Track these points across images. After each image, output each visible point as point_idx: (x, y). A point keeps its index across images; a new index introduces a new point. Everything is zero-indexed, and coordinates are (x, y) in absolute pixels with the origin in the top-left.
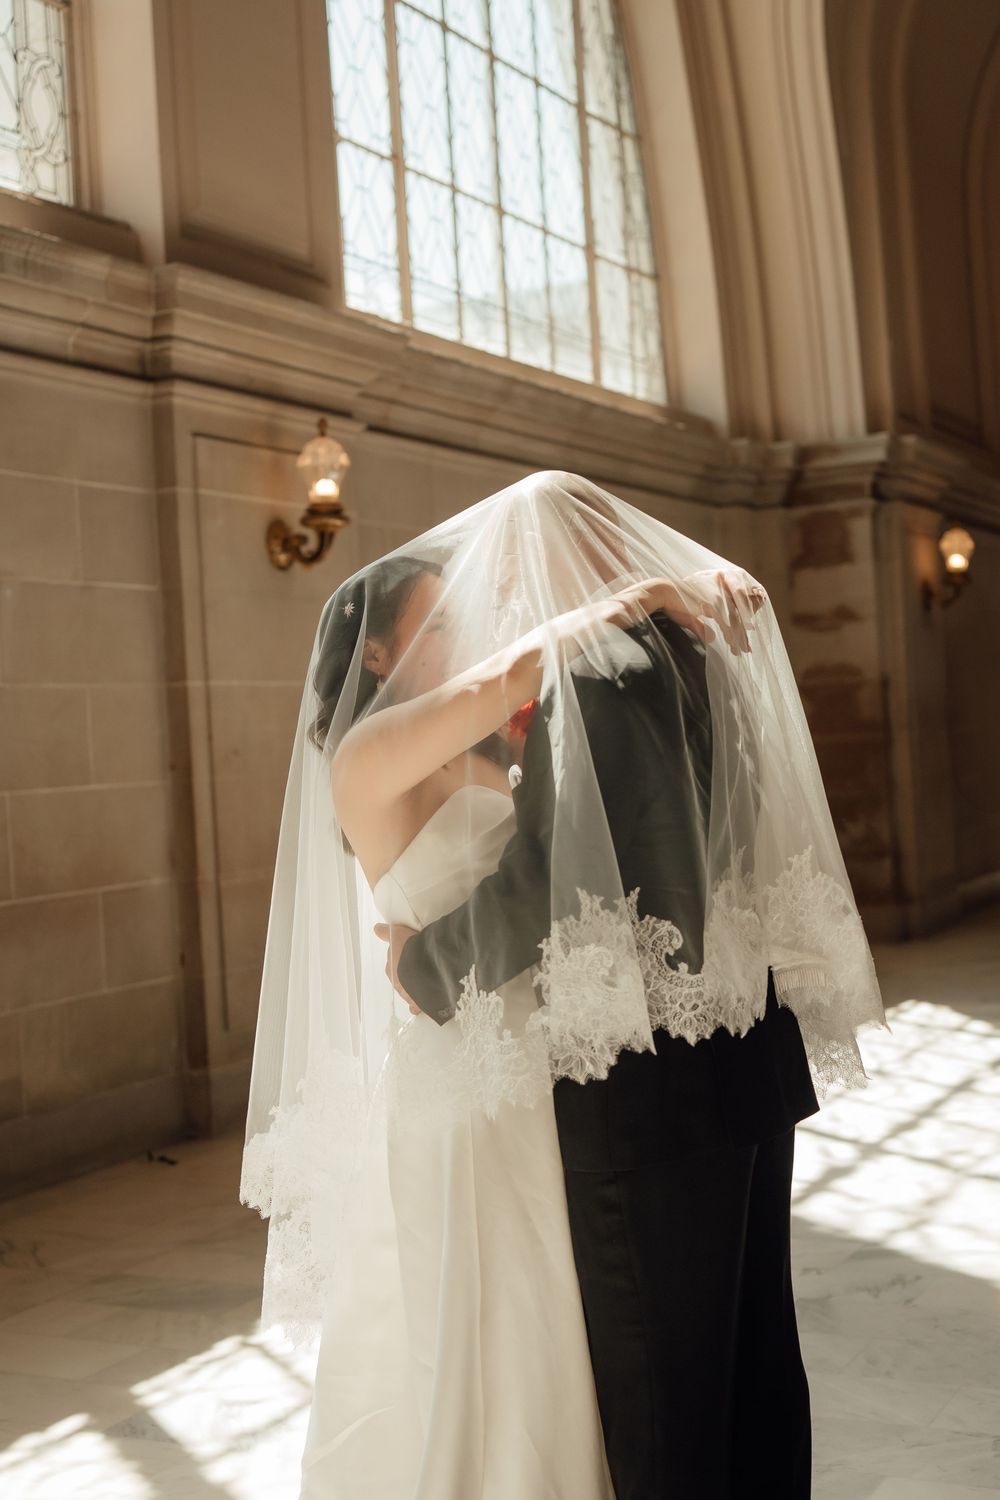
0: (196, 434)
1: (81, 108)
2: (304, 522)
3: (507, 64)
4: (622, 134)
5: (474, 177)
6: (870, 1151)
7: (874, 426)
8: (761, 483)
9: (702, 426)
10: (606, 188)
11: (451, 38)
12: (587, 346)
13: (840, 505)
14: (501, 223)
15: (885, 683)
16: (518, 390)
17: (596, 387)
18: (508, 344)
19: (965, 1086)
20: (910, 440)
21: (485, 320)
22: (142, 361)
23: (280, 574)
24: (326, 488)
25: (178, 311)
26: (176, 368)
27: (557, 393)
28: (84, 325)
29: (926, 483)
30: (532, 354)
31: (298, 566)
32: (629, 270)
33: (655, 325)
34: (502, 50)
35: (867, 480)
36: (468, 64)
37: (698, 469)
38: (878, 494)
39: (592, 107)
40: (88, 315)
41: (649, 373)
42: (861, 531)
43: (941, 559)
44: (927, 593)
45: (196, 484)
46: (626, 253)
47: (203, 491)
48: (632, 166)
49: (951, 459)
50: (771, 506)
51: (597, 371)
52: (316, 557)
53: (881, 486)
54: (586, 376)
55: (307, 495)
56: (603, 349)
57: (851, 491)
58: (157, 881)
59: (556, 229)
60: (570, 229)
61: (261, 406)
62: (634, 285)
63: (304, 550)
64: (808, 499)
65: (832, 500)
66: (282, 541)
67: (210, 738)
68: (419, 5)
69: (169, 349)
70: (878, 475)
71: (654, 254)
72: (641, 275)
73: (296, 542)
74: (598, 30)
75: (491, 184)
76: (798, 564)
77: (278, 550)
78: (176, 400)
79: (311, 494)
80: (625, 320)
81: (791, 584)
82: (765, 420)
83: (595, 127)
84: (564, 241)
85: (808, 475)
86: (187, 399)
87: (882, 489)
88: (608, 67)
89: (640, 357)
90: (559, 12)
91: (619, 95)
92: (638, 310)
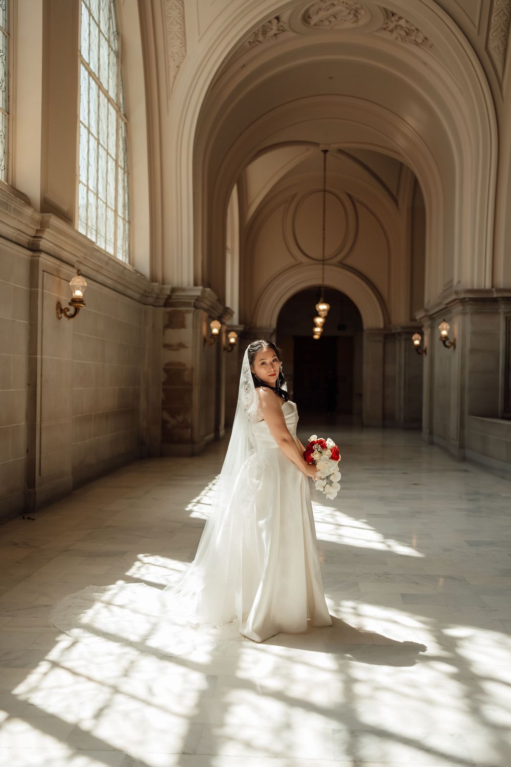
0: (44, 271)
1: (10, 152)
2: (70, 304)
3: (101, 145)
4: (125, 172)
5: (92, 184)
7: (196, 284)
8: (157, 298)
9: (143, 277)
10: (120, 191)
11: (90, 135)
12: (113, 245)
13: (183, 309)
14: (97, 201)
15: (192, 369)
16: (111, 262)
17: (115, 257)
20: (208, 289)
21: (92, 234)
22: (30, 243)
23: (59, 320)
24: (78, 293)
25: (47, 230)
26: (41, 248)
28: (19, 230)
29: (208, 304)
30: (101, 244)
31: (64, 318)
32: (124, 219)
33: (127, 239)
34: (101, 140)
35: (193, 301)
36: (93, 143)
37: (142, 292)
38: (195, 306)
39: (120, 164)
40: (23, 228)
41: (126, 256)
42: (189, 318)
43: (210, 330)
44: (205, 341)
45: (43, 289)
46: (123, 214)
47: (44, 291)
48: (126, 184)
50: (160, 306)
51: (115, 252)
52: (72, 316)
53: (197, 304)
55: (72, 293)
56: (117, 247)
57: (187, 304)
58: (23, 423)
59: (109, 204)
60: (111, 204)
61: (58, 262)
62: (124, 225)
63: (68, 313)
64: (172, 305)
65: (180, 307)
66: (60, 310)
67: (41, 375)
68: (83, 122)
69: (40, 241)
70: (196, 300)
71: (129, 214)
72: (126, 222)
73: (66, 310)
74: (122, 135)
75: (95, 187)
76: (167, 327)
77: (59, 312)
78: (40, 259)
79: (74, 294)
80: (122, 237)
81: (164, 333)
82: (160, 277)
83: (119, 169)
84: (110, 208)
85: (173, 297)
86: (44, 259)
87: (195, 304)
88: (123, 148)
89: (124, 250)
90: (113, 127)
91: (124, 159)
92: (125, 234)
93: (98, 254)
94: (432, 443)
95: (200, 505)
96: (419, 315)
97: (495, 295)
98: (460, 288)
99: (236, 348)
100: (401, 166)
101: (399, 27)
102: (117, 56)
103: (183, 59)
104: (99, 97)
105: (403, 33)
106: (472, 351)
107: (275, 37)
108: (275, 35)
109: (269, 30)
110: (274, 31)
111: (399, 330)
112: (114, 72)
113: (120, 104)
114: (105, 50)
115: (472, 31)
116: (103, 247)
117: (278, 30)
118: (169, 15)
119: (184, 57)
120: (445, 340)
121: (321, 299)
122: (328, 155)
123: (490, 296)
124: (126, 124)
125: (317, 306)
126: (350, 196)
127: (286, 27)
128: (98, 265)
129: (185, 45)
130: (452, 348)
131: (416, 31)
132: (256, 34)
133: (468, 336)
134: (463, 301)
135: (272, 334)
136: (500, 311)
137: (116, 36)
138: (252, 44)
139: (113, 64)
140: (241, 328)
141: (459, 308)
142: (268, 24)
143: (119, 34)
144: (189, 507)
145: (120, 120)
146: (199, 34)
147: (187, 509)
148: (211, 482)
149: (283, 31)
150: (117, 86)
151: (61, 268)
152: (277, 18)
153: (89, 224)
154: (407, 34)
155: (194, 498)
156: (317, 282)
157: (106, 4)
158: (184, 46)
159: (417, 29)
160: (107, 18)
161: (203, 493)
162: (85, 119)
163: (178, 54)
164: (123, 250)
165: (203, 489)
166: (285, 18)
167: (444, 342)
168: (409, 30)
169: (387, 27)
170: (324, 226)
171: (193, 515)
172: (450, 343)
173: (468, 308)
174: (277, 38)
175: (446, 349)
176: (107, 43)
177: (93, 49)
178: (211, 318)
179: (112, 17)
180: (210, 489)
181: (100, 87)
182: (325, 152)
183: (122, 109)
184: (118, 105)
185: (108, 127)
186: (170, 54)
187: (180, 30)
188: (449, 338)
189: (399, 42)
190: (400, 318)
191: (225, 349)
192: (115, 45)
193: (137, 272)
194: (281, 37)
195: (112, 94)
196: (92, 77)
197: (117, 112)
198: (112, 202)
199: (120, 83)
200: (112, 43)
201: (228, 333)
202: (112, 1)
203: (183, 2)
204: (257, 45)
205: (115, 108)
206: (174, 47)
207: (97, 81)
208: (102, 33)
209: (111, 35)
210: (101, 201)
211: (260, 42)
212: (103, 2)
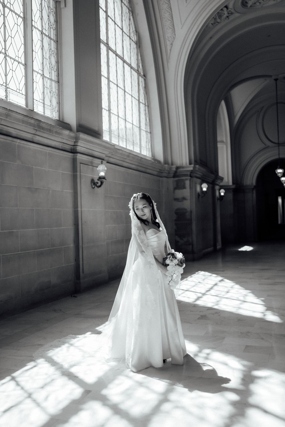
0: (80, 163)
1: (61, 102)
2: (98, 180)
3: (127, 92)
4: (145, 106)
5: (121, 114)
6: (204, 294)
7: (190, 164)
8: (169, 173)
9: (159, 162)
10: (143, 116)
11: (118, 88)
12: (139, 146)
13: (184, 178)
14: (126, 123)
15: (191, 212)
16: (131, 155)
17: (140, 154)
18: (126, 146)
19: (216, 284)
20: (197, 166)
21: (123, 141)
22: (71, 149)
23: (93, 189)
24: (102, 174)
25: (79, 141)
26: (78, 151)
27: (137, 156)
28: (63, 143)
29: (199, 174)
30: (130, 147)
31: (96, 188)
32: (146, 131)
33: (150, 142)
34: (126, 90)
35: (189, 173)
36: (121, 92)
37: (158, 170)
38: (191, 176)
39: (141, 101)
40: (64, 141)
41: (149, 151)
42: (187, 183)
43: (201, 189)
44: (199, 195)
45: (80, 173)
46: (146, 128)
47: (81, 174)
48: (147, 112)
49: (203, 169)
50: (171, 178)
51: (141, 151)
52: (100, 186)
53: (192, 175)
54: (139, 152)
55: (99, 175)
56: (142, 148)
57: (186, 175)
58: (72, 245)
59: (134, 124)
61: (90, 158)
62: (147, 135)
63: (98, 185)
64: (178, 176)
65: (182, 177)
66: (93, 183)
67: (82, 219)
68: (113, 82)
69: (77, 147)
70: (191, 172)
71: (150, 128)
72: (148, 133)
73: (96, 183)
74: (142, 86)
75: (124, 115)
76: (175, 189)
77: (93, 185)
78: (78, 157)
79: (100, 175)
80: (145, 141)
81: (174, 192)
82: (170, 161)
83: (141, 104)
84: (135, 126)
85: (178, 172)
86: (79, 156)
87: (191, 175)
88: (144, 93)
89: (148, 147)
90: (136, 82)
91: (145, 98)
92: (147, 139)
102: (136, 44)
103: (174, 39)
104: (124, 67)
107: (227, 18)
108: (227, 17)
109: (223, 15)
110: (226, 15)
112: (134, 52)
113: (140, 70)
114: (127, 42)
117: (228, 14)
118: (164, 17)
119: (174, 38)
121: (279, 167)
122: (278, 82)
124: (145, 80)
125: (276, 170)
127: (233, 11)
128: (122, 157)
129: (174, 32)
132: (215, 19)
135: (253, 189)
137: (135, 33)
138: (214, 24)
140: (234, 187)
142: (220, 11)
143: (137, 32)
145: (140, 78)
146: (181, 24)
149: (232, 13)
150: (138, 59)
151: (94, 161)
152: (226, 7)
153: (121, 135)
156: (276, 157)
157: (127, 17)
160: (128, 24)
163: (171, 37)
166: (231, 6)
174: (229, 18)
176: (128, 38)
177: (118, 42)
178: (203, 181)
179: (131, 24)
181: (124, 62)
182: (276, 80)
183: (141, 72)
185: (132, 82)
186: (167, 38)
187: (171, 24)
191: (218, 199)
192: (135, 38)
194: (232, 17)
195: (134, 65)
196: (119, 57)
197: (138, 73)
198: (136, 123)
199: (140, 58)
200: (132, 37)
201: (220, 190)
202: (131, 15)
203: (171, 8)
204: (217, 25)
205: (136, 72)
206: (169, 33)
207: (122, 59)
208: (125, 33)
209: (131, 33)
210: (129, 123)
211: (218, 23)
212: (124, 16)
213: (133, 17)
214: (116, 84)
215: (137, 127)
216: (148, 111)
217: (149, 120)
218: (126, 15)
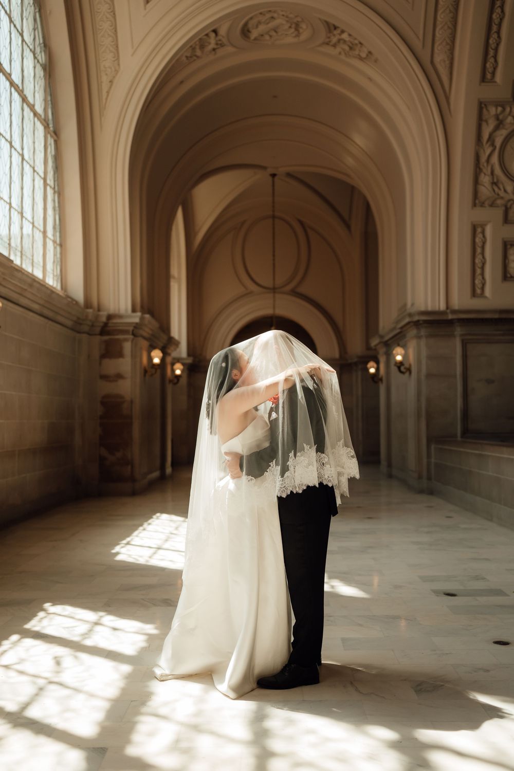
3: (26, 161)
4: (55, 192)
5: (15, 202)
7: (134, 310)
8: (93, 326)
9: (77, 303)
10: (50, 212)
11: (13, 149)
12: (41, 269)
13: (121, 337)
14: (22, 220)
15: (132, 402)
17: (44, 281)
20: (147, 316)
21: (16, 255)
29: (146, 332)
30: (27, 268)
32: (54, 242)
33: (59, 263)
34: (25, 155)
35: (131, 329)
36: (16, 159)
37: (75, 319)
38: (133, 334)
39: (48, 182)
41: (57, 280)
42: (127, 347)
43: (150, 359)
44: (146, 371)
46: (54, 236)
48: (57, 205)
49: (155, 324)
50: (96, 335)
51: (44, 276)
53: (135, 331)
56: (46, 270)
57: (125, 332)
59: (36, 224)
60: (39, 225)
62: (55, 248)
64: (108, 333)
65: (117, 335)
68: (4, 135)
70: (135, 327)
71: (60, 237)
72: (57, 244)
74: (51, 152)
75: (20, 204)
76: (103, 356)
80: (52, 260)
81: (100, 364)
82: (95, 302)
83: (48, 188)
84: (38, 229)
85: (110, 325)
88: (52, 167)
89: (55, 274)
90: (41, 144)
91: (54, 178)
92: (55, 257)
93: (19, 275)
94: (390, 476)
95: (128, 547)
96: (374, 342)
97: (450, 317)
98: (413, 310)
99: (184, 381)
100: (353, 189)
101: (342, 42)
102: (44, 69)
103: (117, 74)
104: (23, 110)
105: (347, 48)
106: (429, 376)
107: (213, 53)
108: (214, 50)
109: (206, 44)
110: (212, 46)
111: (355, 360)
112: (40, 86)
113: (48, 120)
114: (29, 62)
115: (417, 44)
116: (30, 270)
117: (217, 44)
118: (101, 28)
119: (117, 71)
120: (400, 365)
122: (276, 178)
123: (444, 318)
124: (56, 142)
126: (301, 223)
127: (225, 41)
128: (20, 287)
129: (118, 59)
130: (407, 374)
131: (359, 45)
132: (193, 49)
133: (424, 361)
134: (417, 324)
136: (456, 333)
137: (43, 48)
138: (189, 58)
139: (40, 77)
140: (190, 361)
141: (413, 332)
142: (205, 37)
143: (46, 47)
144: (117, 549)
145: (49, 136)
146: (133, 47)
147: (113, 551)
148: (146, 521)
149: (222, 45)
150: (45, 100)
152: (215, 31)
153: (13, 244)
154: (351, 48)
155: (124, 539)
156: (268, 311)
157: (30, 13)
158: (116, 60)
159: (361, 43)
160: (31, 27)
161: (136, 533)
162: (6, 132)
163: (111, 68)
164: (53, 274)
165: (136, 529)
166: (223, 31)
167: (399, 368)
168: (352, 44)
169: (330, 42)
170: (274, 252)
171: (119, 558)
172: (405, 368)
173: (423, 332)
174: (215, 54)
175: (401, 375)
176: (32, 55)
177: (15, 59)
178: (152, 347)
179: (37, 27)
180: (144, 529)
181: (24, 99)
182: (273, 175)
183: (51, 126)
184: (47, 120)
185: (34, 143)
186: (102, 69)
187: (112, 44)
188: (405, 363)
189: (343, 57)
190: (356, 347)
191: (170, 381)
192: (42, 57)
193: (68, 297)
194: (221, 52)
195: (39, 108)
196: (15, 89)
197: (45, 128)
198: (39, 223)
199: (49, 98)
200: (38, 55)
201: (173, 364)
202: (37, 10)
203: (114, 14)
204: (195, 60)
205: (43, 124)
206: (107, 61)
207: (21, 93)
208: (26, 43)
209: (36, 46)
210: (27, 221)
211: (198, 57)
212: (26, 10)
213: (40, 16)
214: (9, 140)
215: (40, 231)
216: (59, 202)
217: (60, 219)
218: (29, 8)
